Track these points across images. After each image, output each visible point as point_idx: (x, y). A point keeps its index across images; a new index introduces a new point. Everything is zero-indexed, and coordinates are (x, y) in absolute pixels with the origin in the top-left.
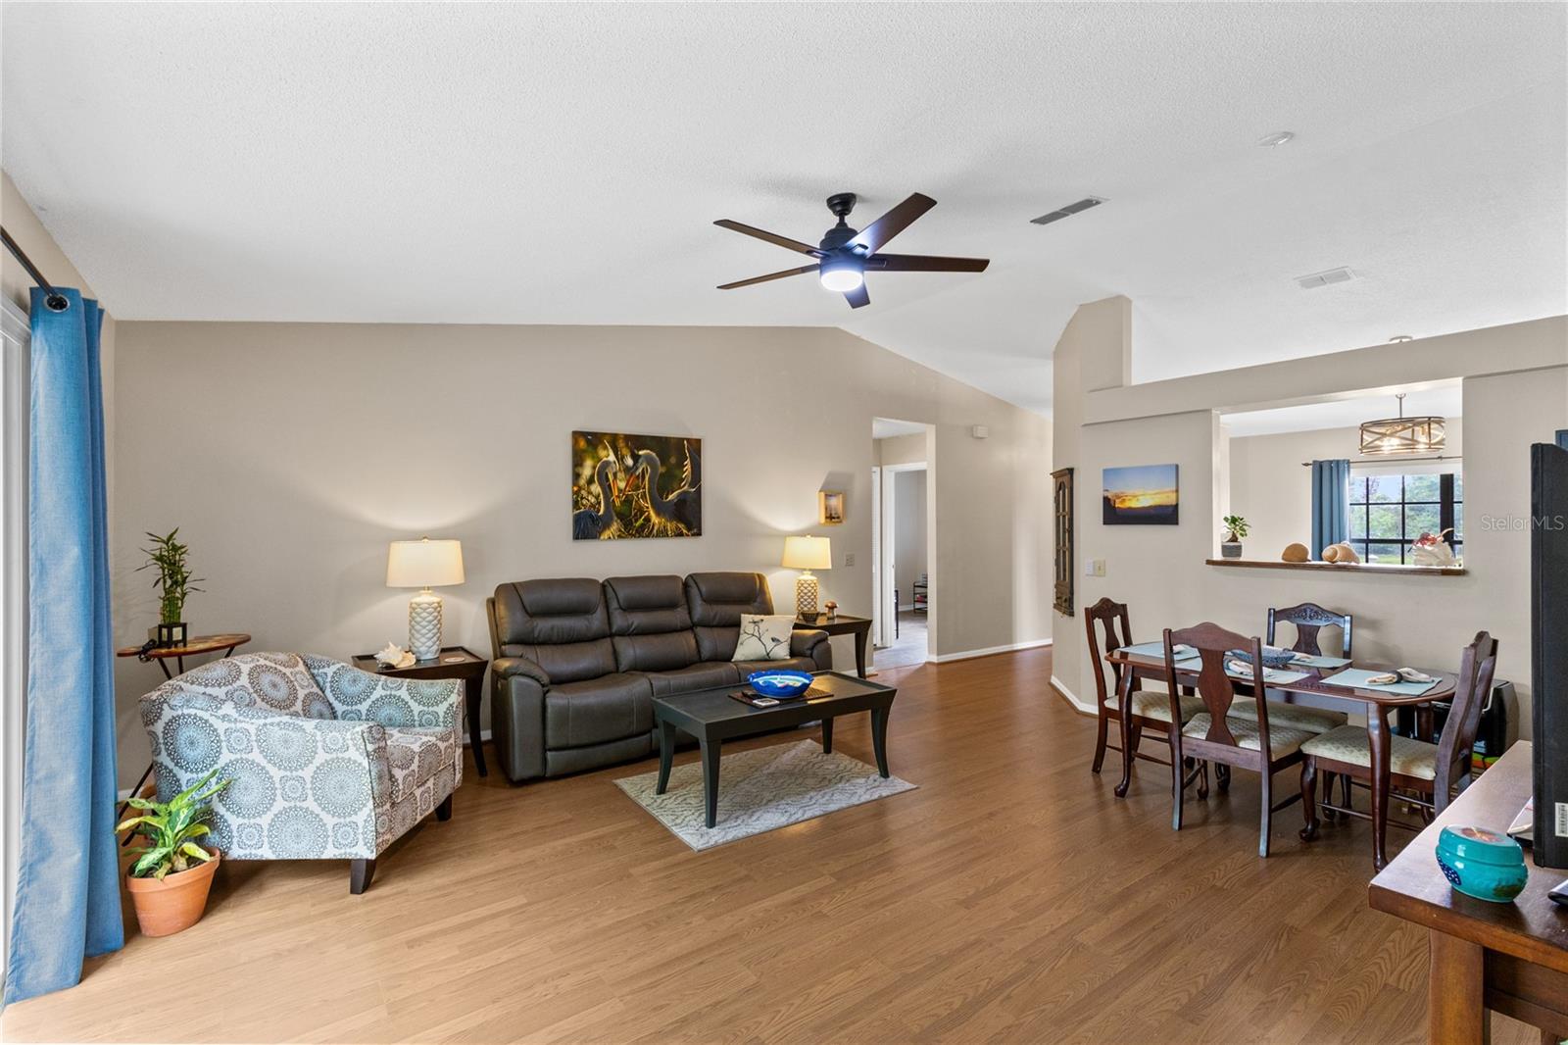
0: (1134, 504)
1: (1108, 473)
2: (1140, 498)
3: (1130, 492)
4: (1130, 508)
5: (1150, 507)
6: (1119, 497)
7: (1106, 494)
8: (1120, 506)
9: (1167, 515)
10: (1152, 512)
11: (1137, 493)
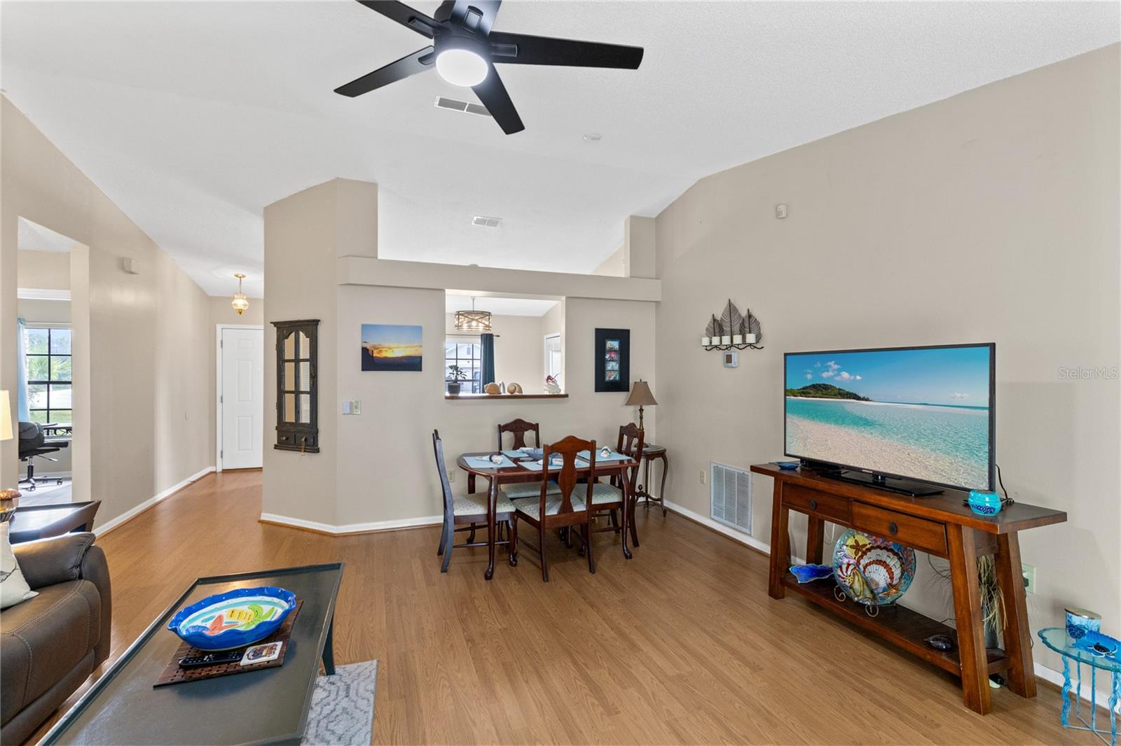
0: (389, 354)
1: (365, 328)
2: (394, 349)
3: (387, 345)
4: (386, 358)
5: (403, 357)
6: (376, 348)
7: (365, 345)
8: (378, 355)
9: (412, 364)
10: (405, 361)
11: (392, 346)
